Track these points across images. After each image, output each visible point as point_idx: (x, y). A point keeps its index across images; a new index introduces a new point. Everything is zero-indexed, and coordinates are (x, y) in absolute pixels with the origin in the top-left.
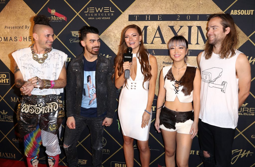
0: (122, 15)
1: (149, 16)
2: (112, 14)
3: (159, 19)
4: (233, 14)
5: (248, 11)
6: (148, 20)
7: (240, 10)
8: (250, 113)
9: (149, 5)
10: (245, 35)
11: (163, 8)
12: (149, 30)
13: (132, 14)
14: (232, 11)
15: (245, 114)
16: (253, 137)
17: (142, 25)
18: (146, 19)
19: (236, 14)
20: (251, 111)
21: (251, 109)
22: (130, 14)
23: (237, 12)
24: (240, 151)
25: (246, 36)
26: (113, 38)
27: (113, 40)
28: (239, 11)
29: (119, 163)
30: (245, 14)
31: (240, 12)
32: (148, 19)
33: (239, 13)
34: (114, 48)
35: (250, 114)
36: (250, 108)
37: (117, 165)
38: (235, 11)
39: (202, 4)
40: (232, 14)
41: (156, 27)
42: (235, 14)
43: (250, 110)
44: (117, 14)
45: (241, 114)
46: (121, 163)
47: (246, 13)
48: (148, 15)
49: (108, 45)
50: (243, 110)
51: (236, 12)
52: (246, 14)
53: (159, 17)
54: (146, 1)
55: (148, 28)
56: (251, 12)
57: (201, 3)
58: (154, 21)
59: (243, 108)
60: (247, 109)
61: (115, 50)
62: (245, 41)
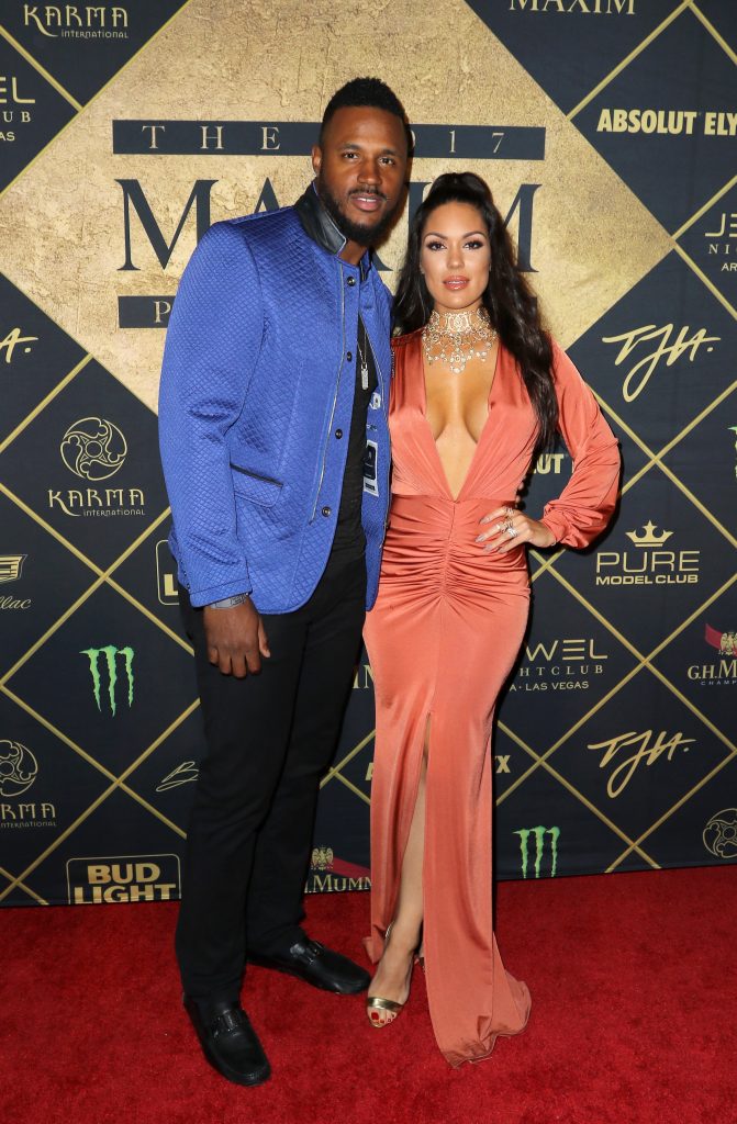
0: (76, 121)
1: (219, 129)
2: (26, 117)
3: (265, 147)
4: (609, 129)
5: (672, 114)
6: (212, 150)
7: (637, 112)
8: (682, 575)
9: (215, 72)
10: (660, 227)
11: (285, 89)
12: (220, 203)
13: (128, 116)
14: (605, 113)
15: (660, 579)
16: (693, 675)
17: (182, 177)
18: (205, 147)
19: (622, 129)
20: (685, 565)
21: (685, 557)
22: (121, 118)
23: (628, 121)
24: (643, 739)
25: (662, 231)
26: (38, 242)
27: (40, 252)
28: (636, 116)
29: (109, 863)
30: (662, 130)
31: (639, 118)
32: (211, 144)
33: (632, 125)
34: (44, 292)
35: (681, 579)
36: (682, 553)
37: (98, 871)
38: (617, 112)
39: (471, 76)
40: (605, 129)
41: (253, 183)
42: (617, 129)
43: (682, 561)
44: (53, 118)
45: (646, 582)
46: (115, 862)
47: (666, 125)
48: (212, 125)
49: (12, 279)
50: (654, 563)
51: (623, 121)
52: (664, 131)
53: (269, 134)
54: (199, 52)
55: (215, 190)
56: (685, 120)
57: (466, 69)
58: (243, 158)
59: (654, 554)
60: (669, 557)
61: (50, 303)
62: (660, 256)
